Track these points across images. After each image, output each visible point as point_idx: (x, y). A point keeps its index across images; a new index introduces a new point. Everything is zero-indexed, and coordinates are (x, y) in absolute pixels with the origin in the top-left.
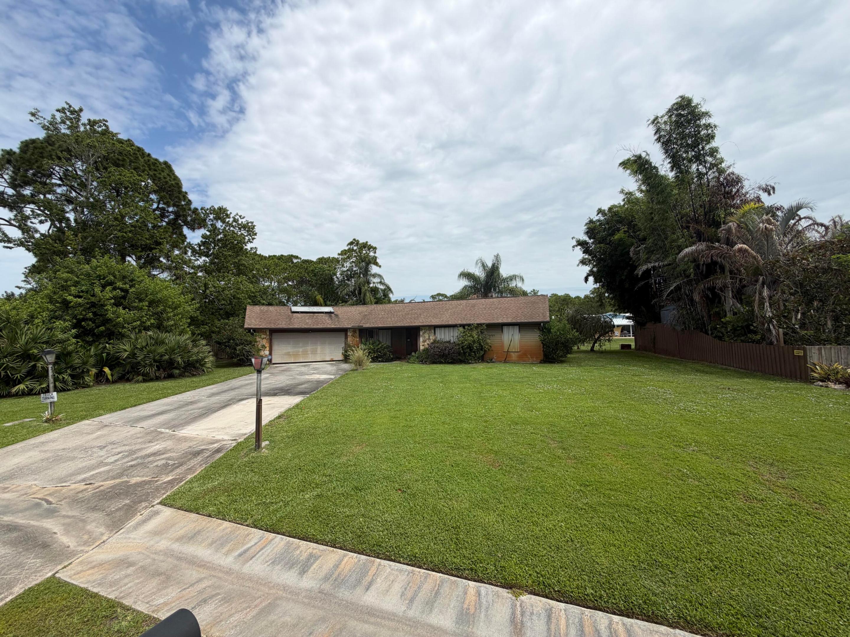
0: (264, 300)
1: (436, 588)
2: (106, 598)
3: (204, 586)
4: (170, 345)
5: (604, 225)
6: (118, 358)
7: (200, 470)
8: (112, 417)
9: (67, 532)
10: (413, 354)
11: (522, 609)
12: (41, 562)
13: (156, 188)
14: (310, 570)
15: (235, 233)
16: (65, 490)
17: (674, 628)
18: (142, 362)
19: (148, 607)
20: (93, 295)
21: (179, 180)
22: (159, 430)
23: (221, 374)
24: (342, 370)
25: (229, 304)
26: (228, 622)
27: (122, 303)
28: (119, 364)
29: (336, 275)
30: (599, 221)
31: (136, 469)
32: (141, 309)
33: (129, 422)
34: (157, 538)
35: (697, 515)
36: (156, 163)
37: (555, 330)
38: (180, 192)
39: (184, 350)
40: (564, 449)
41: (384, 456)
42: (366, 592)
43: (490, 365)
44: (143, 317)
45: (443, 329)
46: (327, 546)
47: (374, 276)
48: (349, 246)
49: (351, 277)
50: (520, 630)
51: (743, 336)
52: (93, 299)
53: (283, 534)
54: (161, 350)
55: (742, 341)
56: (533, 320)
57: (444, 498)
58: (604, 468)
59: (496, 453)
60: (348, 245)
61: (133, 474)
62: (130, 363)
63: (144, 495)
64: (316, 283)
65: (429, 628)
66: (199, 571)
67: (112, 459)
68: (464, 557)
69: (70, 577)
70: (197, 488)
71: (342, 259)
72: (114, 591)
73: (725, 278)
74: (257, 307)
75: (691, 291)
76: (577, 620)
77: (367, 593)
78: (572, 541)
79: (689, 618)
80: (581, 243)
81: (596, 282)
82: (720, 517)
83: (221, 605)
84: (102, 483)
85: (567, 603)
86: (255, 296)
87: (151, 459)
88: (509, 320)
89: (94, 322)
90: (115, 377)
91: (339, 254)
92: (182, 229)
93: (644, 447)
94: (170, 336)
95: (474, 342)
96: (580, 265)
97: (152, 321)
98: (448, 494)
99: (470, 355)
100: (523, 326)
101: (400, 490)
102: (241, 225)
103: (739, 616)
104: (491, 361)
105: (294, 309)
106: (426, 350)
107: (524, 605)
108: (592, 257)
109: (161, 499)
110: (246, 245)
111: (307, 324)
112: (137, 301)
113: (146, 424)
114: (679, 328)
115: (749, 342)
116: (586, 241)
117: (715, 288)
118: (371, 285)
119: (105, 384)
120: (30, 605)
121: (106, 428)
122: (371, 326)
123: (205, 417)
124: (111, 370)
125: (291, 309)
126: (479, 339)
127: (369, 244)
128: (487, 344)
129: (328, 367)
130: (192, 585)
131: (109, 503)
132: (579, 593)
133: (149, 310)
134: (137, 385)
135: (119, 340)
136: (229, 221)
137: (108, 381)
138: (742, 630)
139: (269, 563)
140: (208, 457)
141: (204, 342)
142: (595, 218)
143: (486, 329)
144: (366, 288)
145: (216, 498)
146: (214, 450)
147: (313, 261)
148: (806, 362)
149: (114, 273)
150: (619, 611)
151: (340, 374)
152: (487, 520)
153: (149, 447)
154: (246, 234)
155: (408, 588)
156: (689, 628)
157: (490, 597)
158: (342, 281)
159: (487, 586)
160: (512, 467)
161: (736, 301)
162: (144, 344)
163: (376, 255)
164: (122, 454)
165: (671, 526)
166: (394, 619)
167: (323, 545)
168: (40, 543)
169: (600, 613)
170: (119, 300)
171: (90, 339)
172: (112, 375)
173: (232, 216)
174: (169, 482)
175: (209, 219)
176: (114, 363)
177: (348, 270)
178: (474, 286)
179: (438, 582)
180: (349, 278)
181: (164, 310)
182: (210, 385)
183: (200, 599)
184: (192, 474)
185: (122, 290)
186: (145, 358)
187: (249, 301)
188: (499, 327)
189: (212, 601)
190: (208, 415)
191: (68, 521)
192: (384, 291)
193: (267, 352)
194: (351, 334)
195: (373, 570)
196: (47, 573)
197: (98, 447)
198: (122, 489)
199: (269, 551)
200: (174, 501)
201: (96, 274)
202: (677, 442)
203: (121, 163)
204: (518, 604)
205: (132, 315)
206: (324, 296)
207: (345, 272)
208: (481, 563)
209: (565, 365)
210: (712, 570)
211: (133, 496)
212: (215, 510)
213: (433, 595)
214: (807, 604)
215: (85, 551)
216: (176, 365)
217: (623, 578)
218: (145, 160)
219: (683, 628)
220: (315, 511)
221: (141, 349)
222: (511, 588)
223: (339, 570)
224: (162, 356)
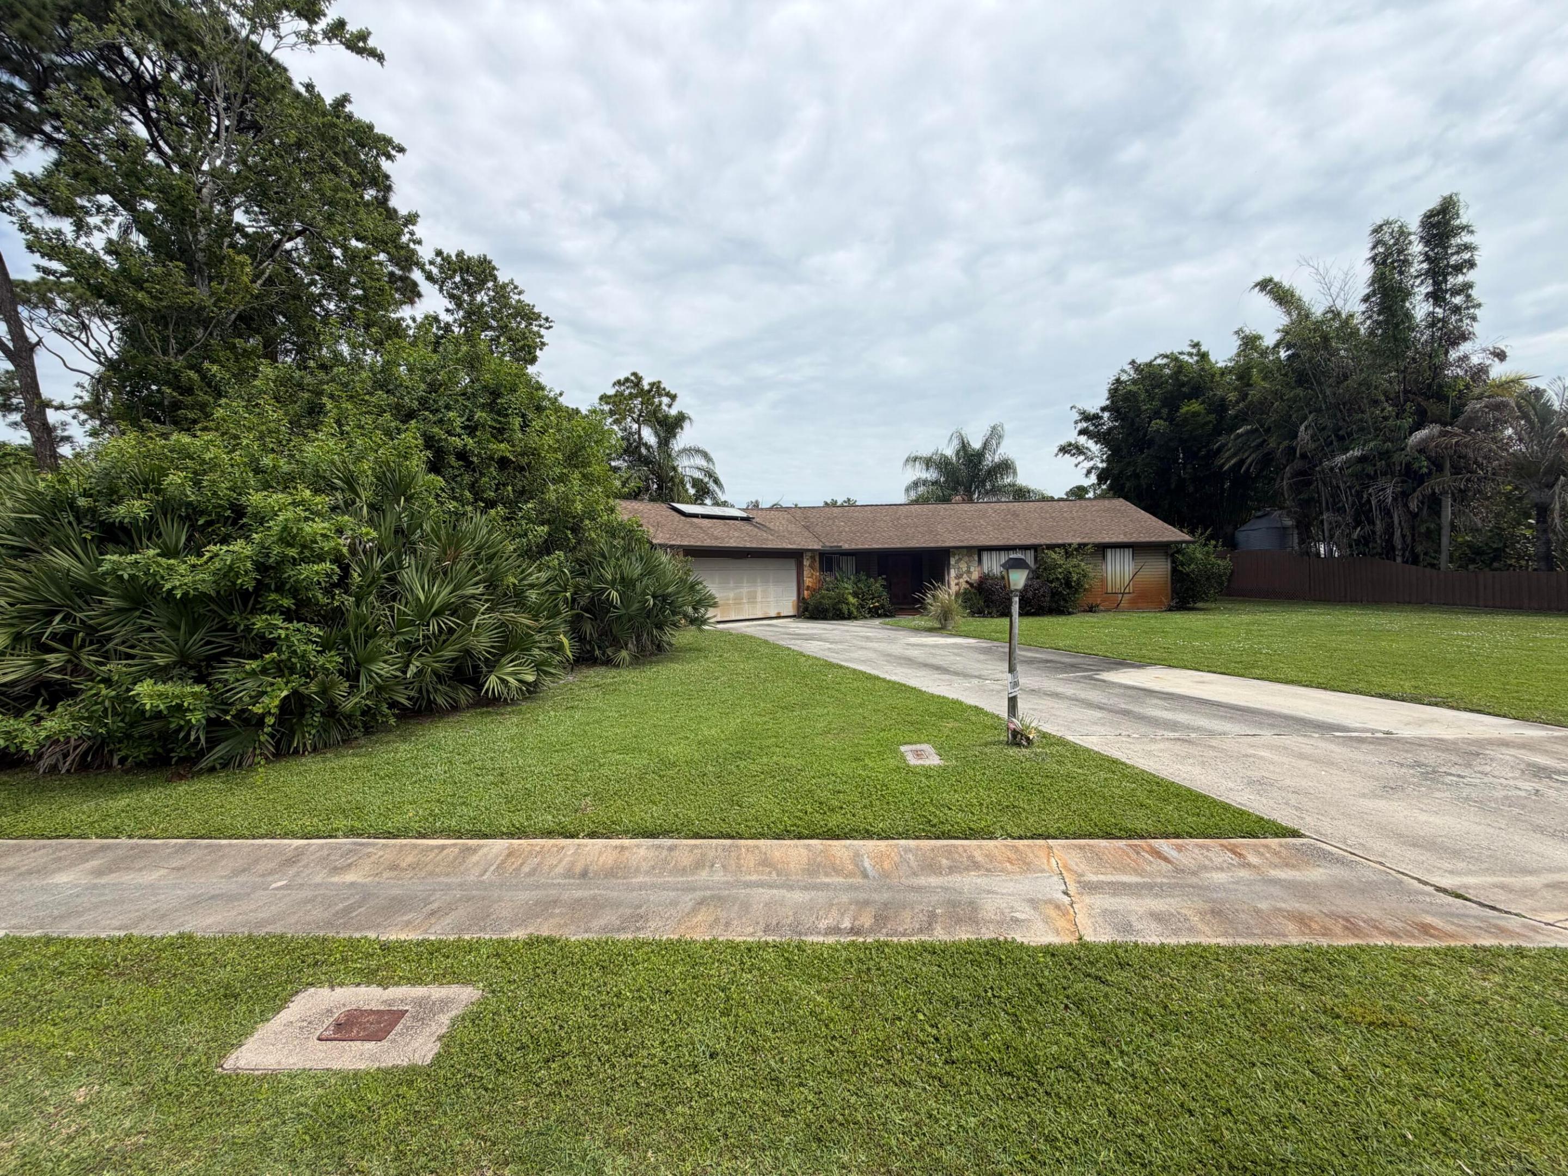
45: (995, 553)
100: (1139, 549)
104: (1096, 609)
106: (963, 593)
111: (743, 539)
188: (1102, 549)
194: (808, 564)
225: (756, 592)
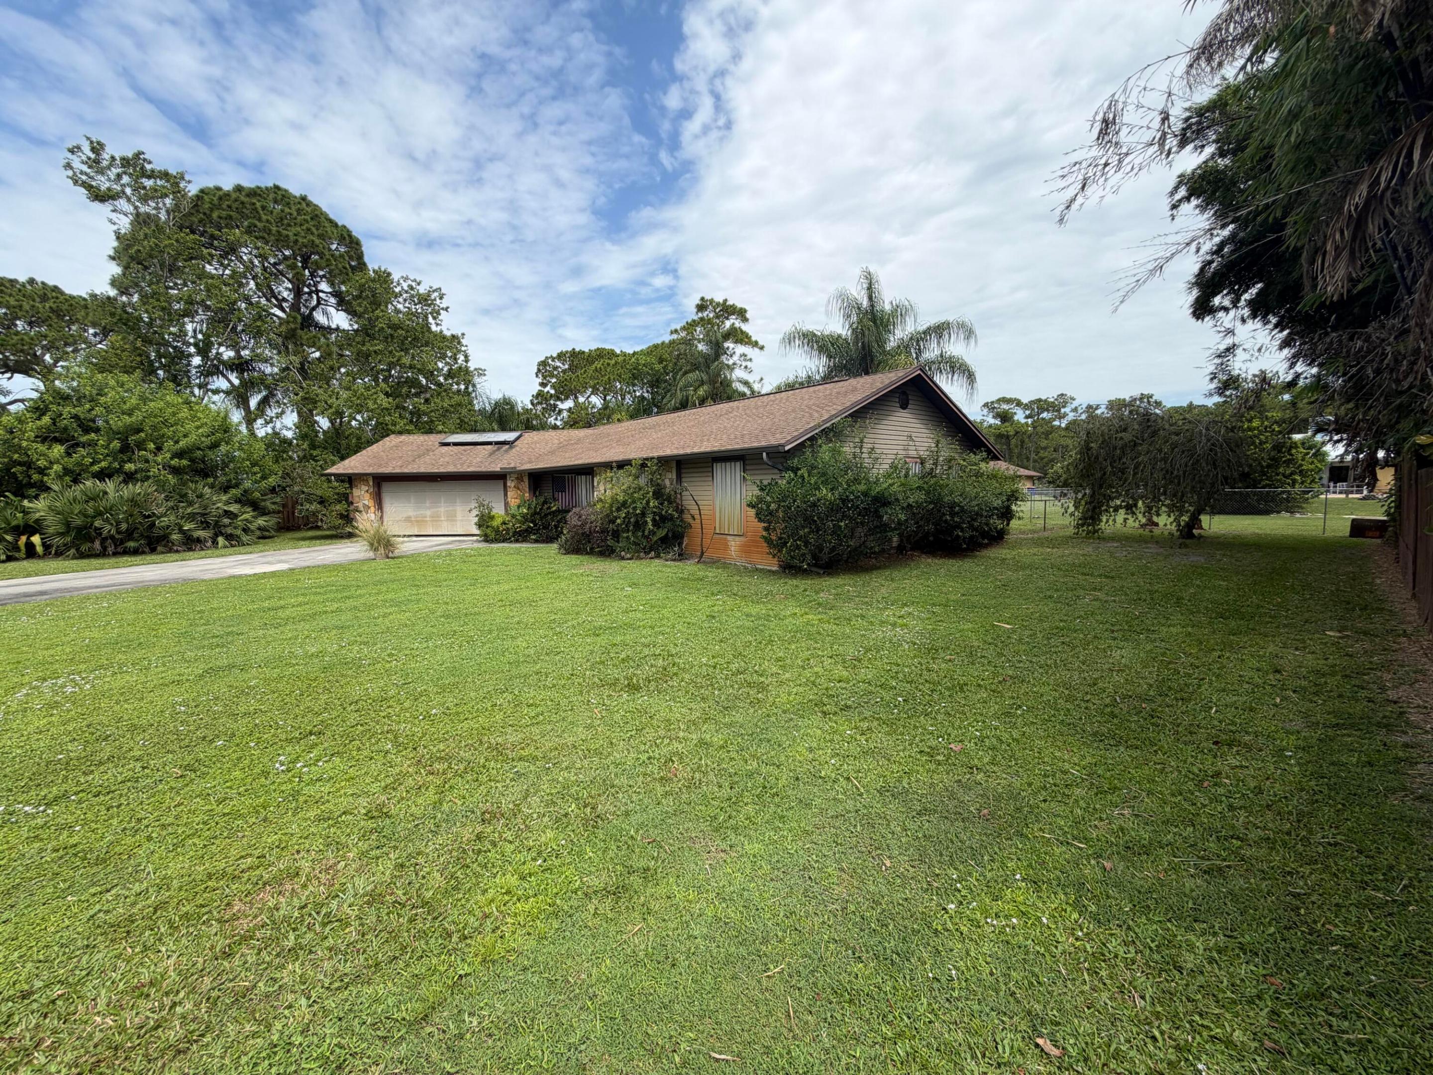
100: (753, 462)
111: (434, 464)
194: (513, 484)
225: (455, 511)
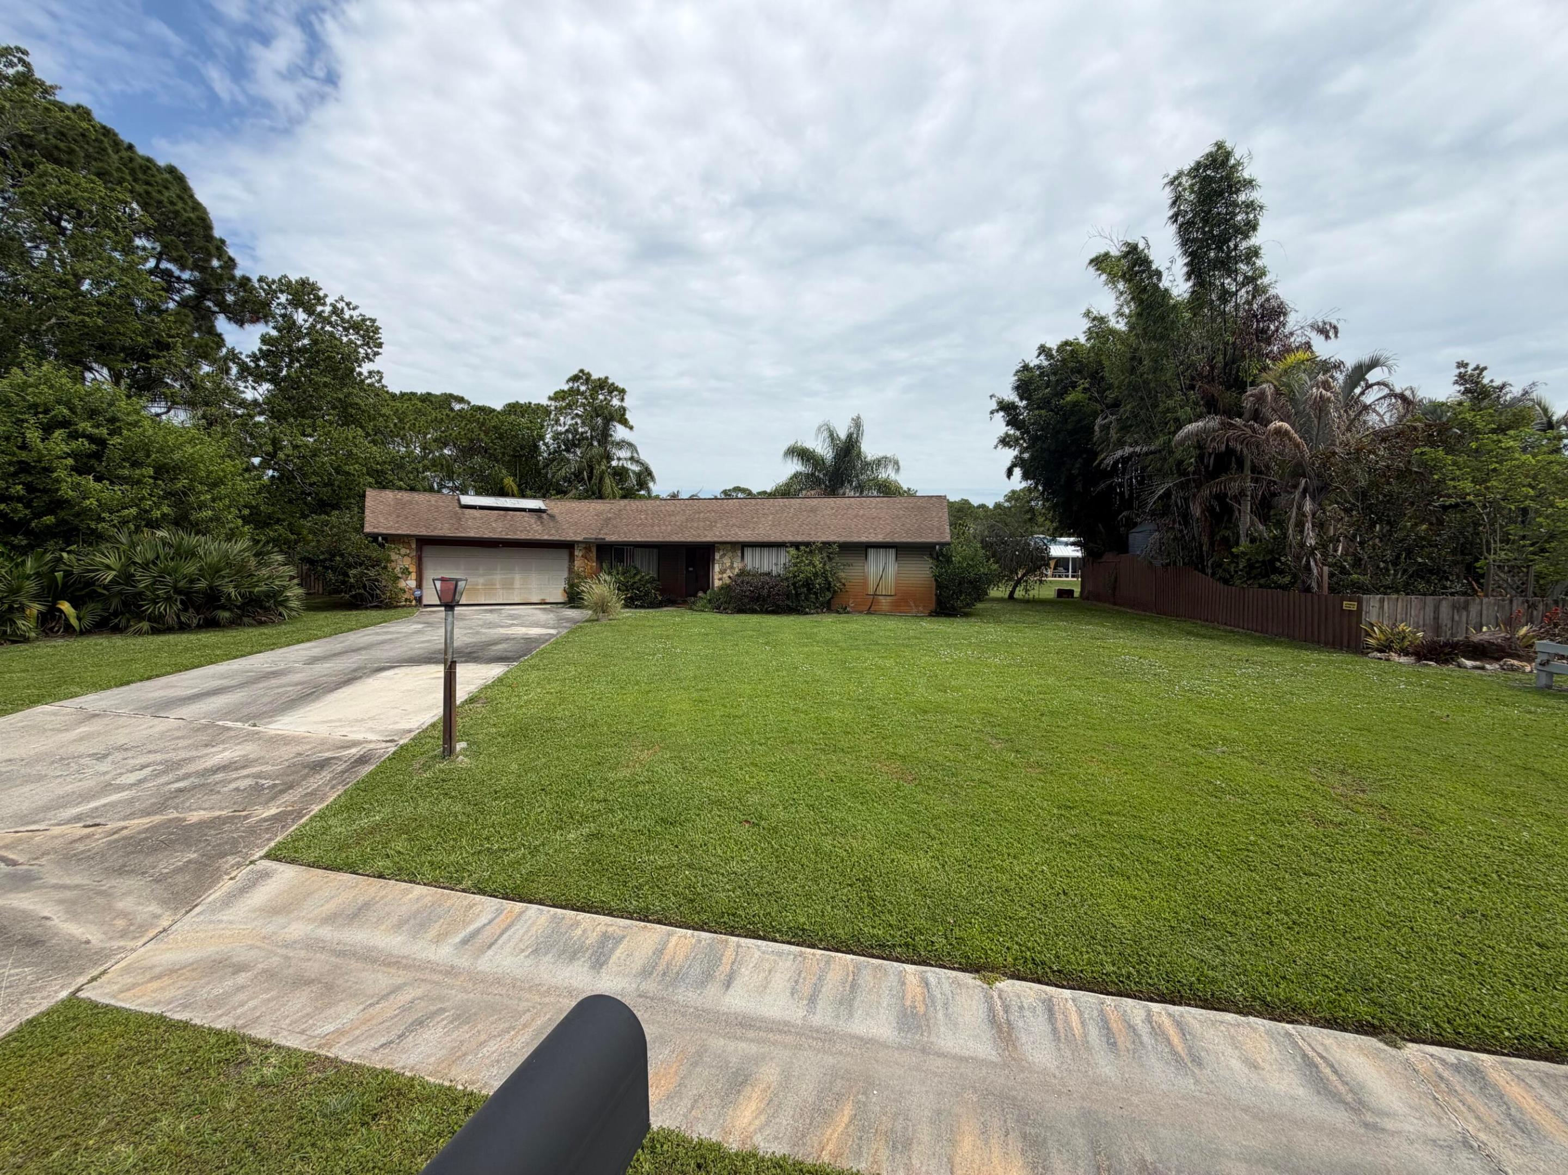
0: (401, 480)
1: (851, 978)
2: (210, 1029)
3: (409, 997)
4: (209, 560)
5: (1048, 376)
6: (91, 583)
7: (335, 795)
8: (101, 700)
9: (74, 916)
10: (700, 594)
11: (1003, 1003)
12: (35, 973)
13: (150, 222)
14: (611, 961)
15: (336, 338)
16: (38, 838)
17: (1246, 1015)
18: (148, 593)
19: (306, 1040)
20: (24, 447)
21: (204, 211)
22: (220, 723)
23: (320, 623)
24: (568, 620)
25: (326, 485)
26: (480, 1055)
27: (92, 466)
28: (93, 596)
29: (543, 440)
30: (1039, 367)
31: (193, 796)
32: (139, 482)
33: (146, 708)
34: (281, 920)
35: (1250, 848)
36: (149, 168)
37: (959, 558)
38: (209, 237)
39: (240, 571)
40: (1017, 751)
41: (701, 766)
42: (727, 990)
43: (843, 617)
44: (143, 498)
45: (758, 550)
46: (632, 919)
47: (621, 444)
48: (571, 384)
49: (575, 445)
50: (1009, 1034)
51: (1263, 577)
52: (23, 455)
53: (541, 903)
54: (190, 568)
55: (1261, 586)
56: (922, 540)
57: (831, 832)
58: (1089, 780)
59: (903, 758)
60: (568, 381)
61: (188, 804)
62: (120, 593)
63: (226, 843)
64: (503, 454)
65: (854, 1040)
66: (389, 973)
67: (132, 778)
68: (890, 925)
69: (114, 997)
70: (339, 828)
71: (556, 408)
72: (221, 1016)
73: (1244, 480)
74: (387, 492)
75: (1186, 499)
76: (1095, 1013)
77: (729, 992)
78: (1065, 894)
79: (1269, 999)
80: (1005, 407)
81: (1025, 476)
82: (1286, 849)
83: (457, 1028)
84: (123, 824)
85: (1074, 989)
86: (382, 471)
87: (219, 776)
88: (880, 538)
89: (28, 505)
90: (87, 622)
91: (550, 398)
92: (212, 322)
93: (1144, 747)
94: (206, 543)
95: (816, 574)
96: (1000, 447)
97: (166, 509)
98: (837, 827)
99: (807, 599)
100: (902, 550)
101: (747, 821)
102: (348, 322)
103: (1341, 991)
104: (844, 610)
105: (467, 500)
106: (726, 588)
107: (1004, 995)
108: (1022, 434)
109: (266, 849)
110: (360, 366)
111: (494, 529)
112: (127, 465)
113: (187, 711)
114: (1158, 563)
115: (1271, 588)
116: (1013, 403)
117: (1226, 495)
118: (614, 463)
119: (63, 637)
120: (46, 1051)
121: (94, 720)
122: (620, 539)
123: (313, 701)
124: (75, 606)
125: (459, 500)
126: (825, 571)
127: (610, 381)
128: (839, 580)
129: (538, 614)
130: (385, 997)
131: (151, 859)
132: (1092, 972)
133: (156, 486)
134: (140, 640)
135: (91, 544)
136: (323, 311)
137: (69, 630)
138: (1348, 1010)
139: (527, 953)
140: (343, 772)
141: (280, 558)
142: (1034, 362)
143: (839, 553)
144: (604, 467)
145: (386, 844)
146: (352, 760)
147: (494, 410)
148: (1359, 622)
149: (69, 400)
150: (1159, 996)
151: (565, 627)
152: (915, 866)
153: (207, 755)
154: (359, 343)
155: (801, 980)
156: (1269, 1014)
157: (946, 986)
158: (555, 452)
159: (937, 970)
160: (937, 781)
161: (1256, 519)
162: (150, 556)
163: (624, 405)
164: (150, 769)
165: (1216, 866)
166: (790, 1031)
167: (622, 917)
168: (20, 937)
169: (1129, 1000)
170: (85, 460)
171: (20, 540)
172: (79, 619)
173: (329, 300)
174: (275, 818)
175: (278, 304)
176: (83, 593)
177: (567, 431)
178: (813, 474)
179: (851, 969)
180: (571, 445)
181: (191, 489)
182: (303, 642)
183: (410, 1021)
184: (320, 802)
185: (91, 438)
186: (154, 583)
187: (371, 480)
188: (862, 549)
189: (434, 1022)
190: (318, 698)
191: (68, 894)
192: (638, 475)
193: (412, 583)
194: (580, 554)
195: (729, 955)
196: (56, 992)
197: (89, 756)
198: (172, 833)
199: (521, 932)
200: (296, 852)
201: (24, 400)
202: (1195, 739)
203: (64, 157)
204: (995, 995)
205: (119, 493)
206: (520, 479)
207: (561, 434)
208: (922, 934)
209: (973, 619)
210: (1289, 928)
211: (203, 845)
212: (391, 865)
213: (848, 988)
214: (1433, 969)
215: (128, 948)
216: (223, 600)
217: (1158, 946)
218: (121, 158)
219: (1260, 1015)
220: (595, 863)
221: (145, 566)
222: (977, 971)
223: (667, 957)
224: (192, 581)
225: (513, 579)
